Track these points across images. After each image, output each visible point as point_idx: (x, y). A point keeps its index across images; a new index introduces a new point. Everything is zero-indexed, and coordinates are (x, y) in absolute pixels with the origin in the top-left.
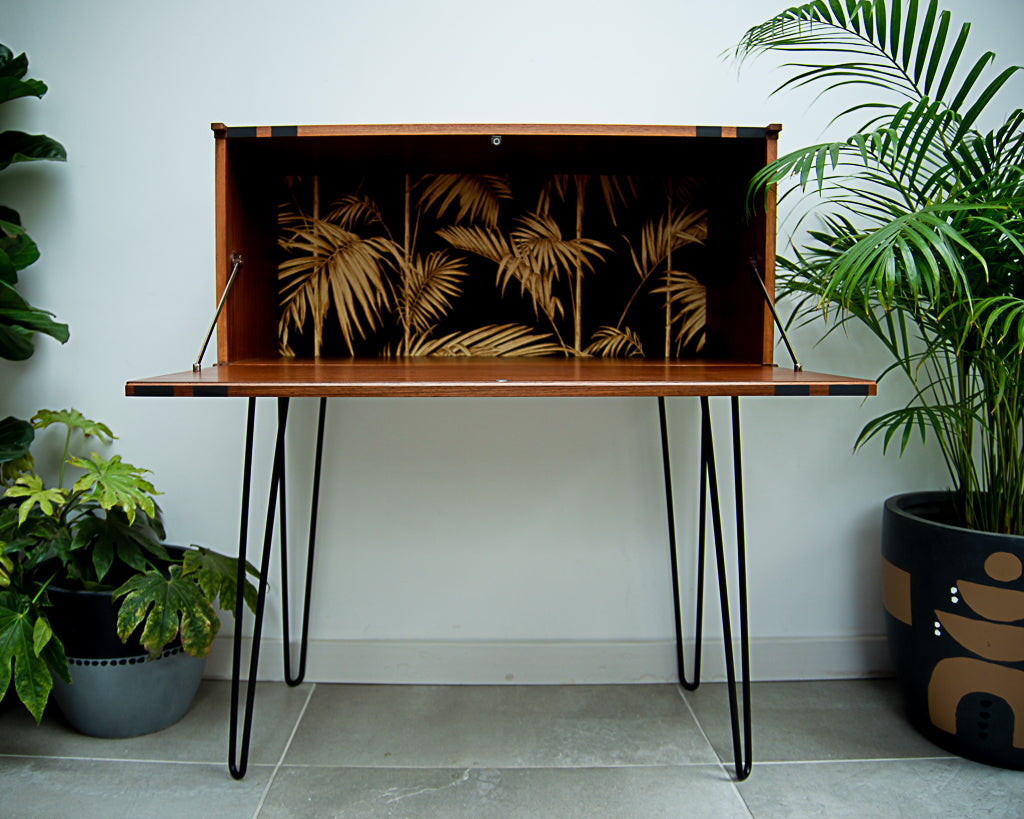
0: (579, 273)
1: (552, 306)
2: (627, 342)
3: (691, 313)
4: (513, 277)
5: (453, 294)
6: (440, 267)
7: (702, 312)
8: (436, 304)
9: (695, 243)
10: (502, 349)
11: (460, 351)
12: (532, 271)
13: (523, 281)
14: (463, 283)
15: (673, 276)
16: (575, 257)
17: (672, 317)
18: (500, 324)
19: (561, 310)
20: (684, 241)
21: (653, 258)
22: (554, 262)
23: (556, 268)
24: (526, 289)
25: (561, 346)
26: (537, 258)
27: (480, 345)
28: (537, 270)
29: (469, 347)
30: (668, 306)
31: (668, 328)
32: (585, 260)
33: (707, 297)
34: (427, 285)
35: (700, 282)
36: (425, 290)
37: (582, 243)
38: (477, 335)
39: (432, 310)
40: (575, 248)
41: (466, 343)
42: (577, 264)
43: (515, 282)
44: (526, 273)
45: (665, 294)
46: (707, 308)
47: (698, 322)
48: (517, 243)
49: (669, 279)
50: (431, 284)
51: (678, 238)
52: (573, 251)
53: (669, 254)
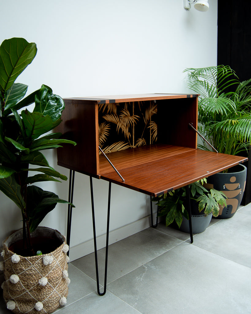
0: (134, 125)
1: (128, 134)
2: (143, 142)
3: (155, 132)
4: (120, 128)
5: (107, 135)
6: (104, 127)
7: (156, 131)
8: (103, 139)
9: (155, 114)
10: (118, 149)
11: (109, 151)
12: (124, 126)
13: (122, 129)
14: (110, 132)
15: (151, 123)
16: (133, 120)
17: (151, 134)
18: (118, 142)
19: (130, 135)
20: (153, 113)
21: (148, 119)
22: (129, 122)
23: (129, 124)
24: (123, 131)
25: (130, 146)
26: (125, 122)
27: (113, 149)
28: (125, 126)
29: (111, 150)
30: (151, 131)
31: (151, 137)
32: (135, 121)
33: (157, 127)
34: (101, 133)
35: (156, 124)
36: (100, 135)
37: (134, 116)
38: (112, 146)
39: (102, 141)
40: (133, 118)
41: (110, 149)
42: (133, 122)
43: (121, 129)
44: (123, 126)
45: (150, 128)
46: (157, 130)
47: (156, 134)
48: (121, 118)
49: (151, 124)
50: (102, 133)
51: (152, 113)
52: (133, 119)
53: (150, 117)
